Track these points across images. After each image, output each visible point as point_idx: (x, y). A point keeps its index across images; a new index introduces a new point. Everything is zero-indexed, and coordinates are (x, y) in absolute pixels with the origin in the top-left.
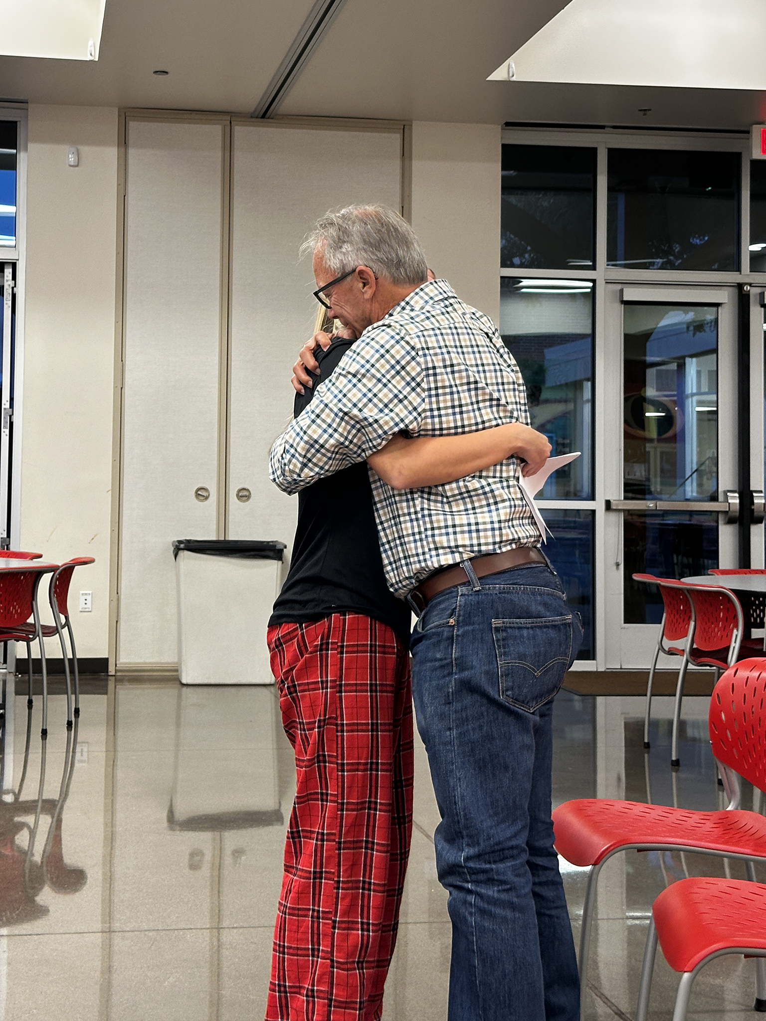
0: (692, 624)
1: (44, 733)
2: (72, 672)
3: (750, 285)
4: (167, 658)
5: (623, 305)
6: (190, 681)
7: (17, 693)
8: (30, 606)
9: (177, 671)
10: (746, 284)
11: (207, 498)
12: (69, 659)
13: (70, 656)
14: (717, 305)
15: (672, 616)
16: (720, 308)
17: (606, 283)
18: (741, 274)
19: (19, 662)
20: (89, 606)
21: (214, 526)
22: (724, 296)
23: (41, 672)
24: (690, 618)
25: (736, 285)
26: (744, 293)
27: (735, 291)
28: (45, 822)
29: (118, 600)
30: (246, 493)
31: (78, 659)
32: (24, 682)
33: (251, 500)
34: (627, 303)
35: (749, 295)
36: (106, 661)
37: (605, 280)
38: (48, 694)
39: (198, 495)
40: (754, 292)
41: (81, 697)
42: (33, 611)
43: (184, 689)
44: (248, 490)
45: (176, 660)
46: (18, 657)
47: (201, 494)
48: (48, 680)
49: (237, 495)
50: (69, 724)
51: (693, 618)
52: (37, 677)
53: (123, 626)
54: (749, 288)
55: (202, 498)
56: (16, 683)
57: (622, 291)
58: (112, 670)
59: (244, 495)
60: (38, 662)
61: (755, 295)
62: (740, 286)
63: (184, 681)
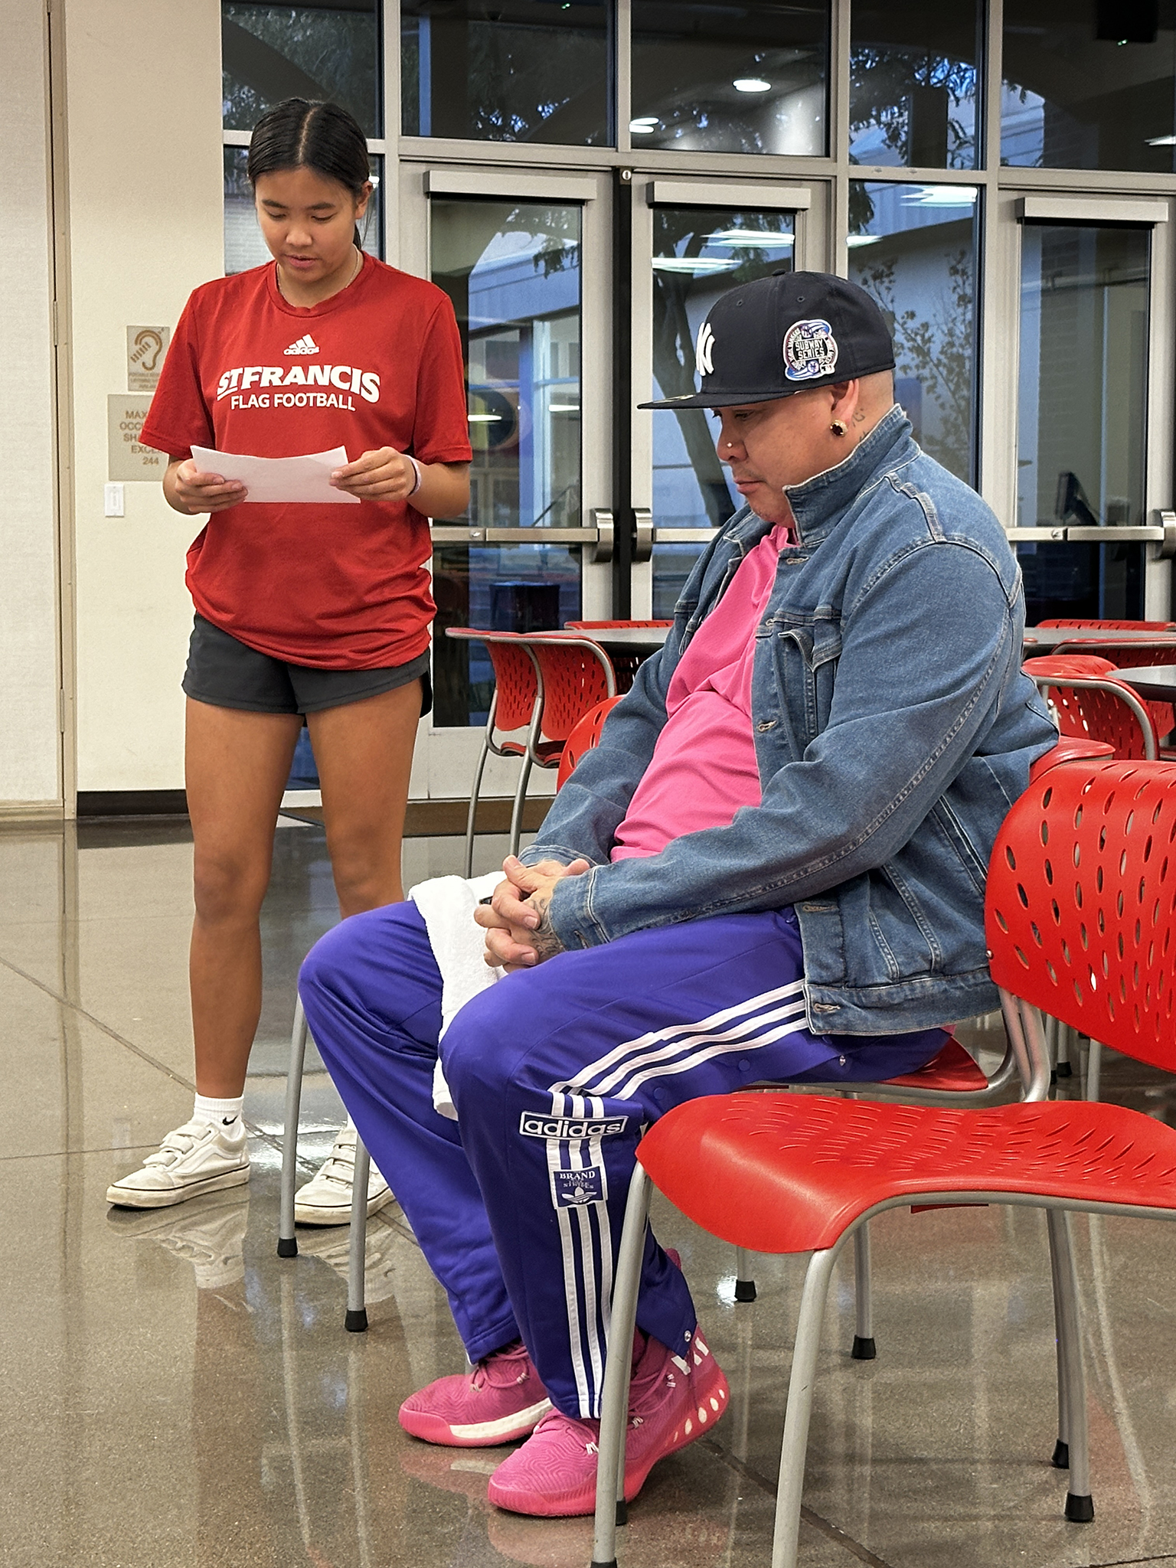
0: (539, 701)
3: (632, 170)
5: (429, 200)
10: (627, 168)
14: (580, 203)
15: (508, 692)
16: (584, 207)
17: (401, 160)
18: (617, 151)
22: (590, 188)
24: (535, 693)
25: (610, 169)
26: (622, 183)
27: (608, 180)
34: (435, 196)
35: (628, 187)
37: (399, 155)
40: (638, 181)
51: (540, 693)
54: (629, 173)
57: (427, 175)
61: (641, 187)
62: (616, 171)
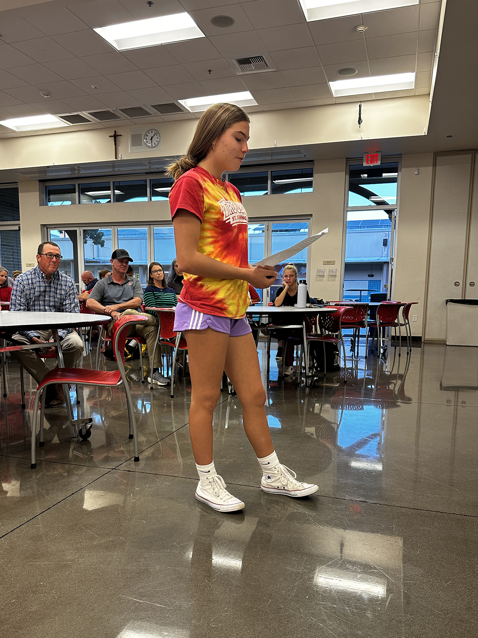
1: (400, 355)
2: (409, 340)
4: (442, 337)
6: (450, 344)
7: (392, 346)
8: (396, 316)
9: (445, 341)
11: (459, 285)
12: (409, 336)
13: (409, 335)
19: (392, 336)
20: (416, 320)
21: (461, 295)
23: (399, 340)
28: (399, 382)
29: (426, 318)
30: (473, 284)
31: (412, 336)
32: (394, 342)
33: (474, 286)
36: (421, 337)
38: (401, 346)
39: (455, 284)
41: (412, 348)
42: (397, 318)
43: (447, 347)
44: (474, 282)
45: (445, 338)
46: (392, 335)
47: (457, 284)
48: (401, 342)
49: (470, 284)
50: (408, 353)
52: (398, 341)
53: (427, 326)
55: (457, 285)
56: (391, 343)
58: (423, 340)
59: (472, 284)
60: (398, 337)
63: (447, 344)
